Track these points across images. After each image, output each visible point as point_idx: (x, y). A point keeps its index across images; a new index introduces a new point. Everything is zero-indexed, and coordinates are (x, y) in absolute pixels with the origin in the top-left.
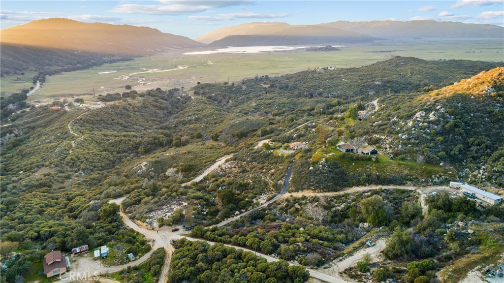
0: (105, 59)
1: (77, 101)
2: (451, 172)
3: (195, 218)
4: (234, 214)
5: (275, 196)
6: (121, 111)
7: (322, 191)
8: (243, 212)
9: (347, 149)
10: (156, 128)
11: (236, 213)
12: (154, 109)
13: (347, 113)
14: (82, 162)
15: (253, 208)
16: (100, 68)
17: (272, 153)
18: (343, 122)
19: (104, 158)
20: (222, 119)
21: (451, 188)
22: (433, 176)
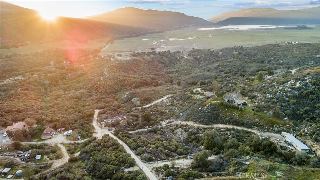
0: (149, 31)
1: (118, 55)
2: (288, 125)
3: (125, 125)
4: (145, 127)
5: (173, 121)
6: (137, 63)
7: (199, 123)
8: (150, 127)
9: (229, 100)
10: (152, 74)
11: (146, 127)
12: (158, 63)
13: (256, 77)
14: (101, 89)
15: (157, 126)
16: (145, 36)
17: (192, 96)
18: (252, 82)
19: (113, 88)
20: (191, 72)
21: (282, 136)
22: (274, 126)
